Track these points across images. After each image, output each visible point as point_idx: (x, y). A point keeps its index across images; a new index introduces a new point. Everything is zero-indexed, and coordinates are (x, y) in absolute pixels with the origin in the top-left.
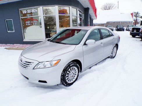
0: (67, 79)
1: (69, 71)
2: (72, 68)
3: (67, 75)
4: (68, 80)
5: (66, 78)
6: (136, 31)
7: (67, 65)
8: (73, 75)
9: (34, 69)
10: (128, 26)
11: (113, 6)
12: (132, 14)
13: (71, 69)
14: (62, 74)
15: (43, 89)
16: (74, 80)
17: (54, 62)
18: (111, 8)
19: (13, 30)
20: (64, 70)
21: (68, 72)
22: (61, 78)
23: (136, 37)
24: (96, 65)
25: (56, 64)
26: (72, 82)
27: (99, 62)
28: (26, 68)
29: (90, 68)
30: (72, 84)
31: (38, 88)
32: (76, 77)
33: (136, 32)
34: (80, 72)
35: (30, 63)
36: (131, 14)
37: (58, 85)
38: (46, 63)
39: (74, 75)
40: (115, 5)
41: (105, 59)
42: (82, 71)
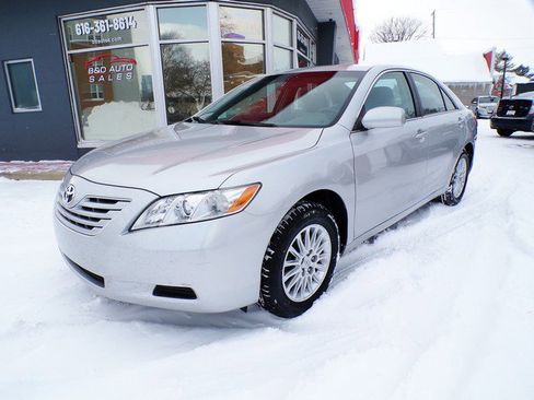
0: (287, 283)
1: (296, 246)
2: (307, 229)
3: (286, 264)
4: (292, 289)
5: (285, 278)
6: (513, 113)
7: (288, 216)
8: (312, 264)
9: (130, 230)
10: (476, 99)
11: (413, 28)
12: (488, 57)
13: (303, 235)
14: (268, 257)
15: (172, 330)
16: (315, 287)
17: (233, 196)
18: (406, 36)
19: (35, 104)
20: (273, 239)
21: (291, 249)
22: (262, 277)
23: (514, 134)
24: (394, 227)
25: (241, 203)
26: (306, 296)
27: (405, 219)
28: (91, 227)
29: (371, 240)
30: (307, 304)
31: (149, 326)
32: (322, 276)
33: (516, 115)
34: (338, 254)
35: (114, 202)
36: (485, 56)
37: (245, 309)
38: (193, 200)
39: (315, 265)
40: (420, 24)
41: (425, 207)
42: (347, 248)
